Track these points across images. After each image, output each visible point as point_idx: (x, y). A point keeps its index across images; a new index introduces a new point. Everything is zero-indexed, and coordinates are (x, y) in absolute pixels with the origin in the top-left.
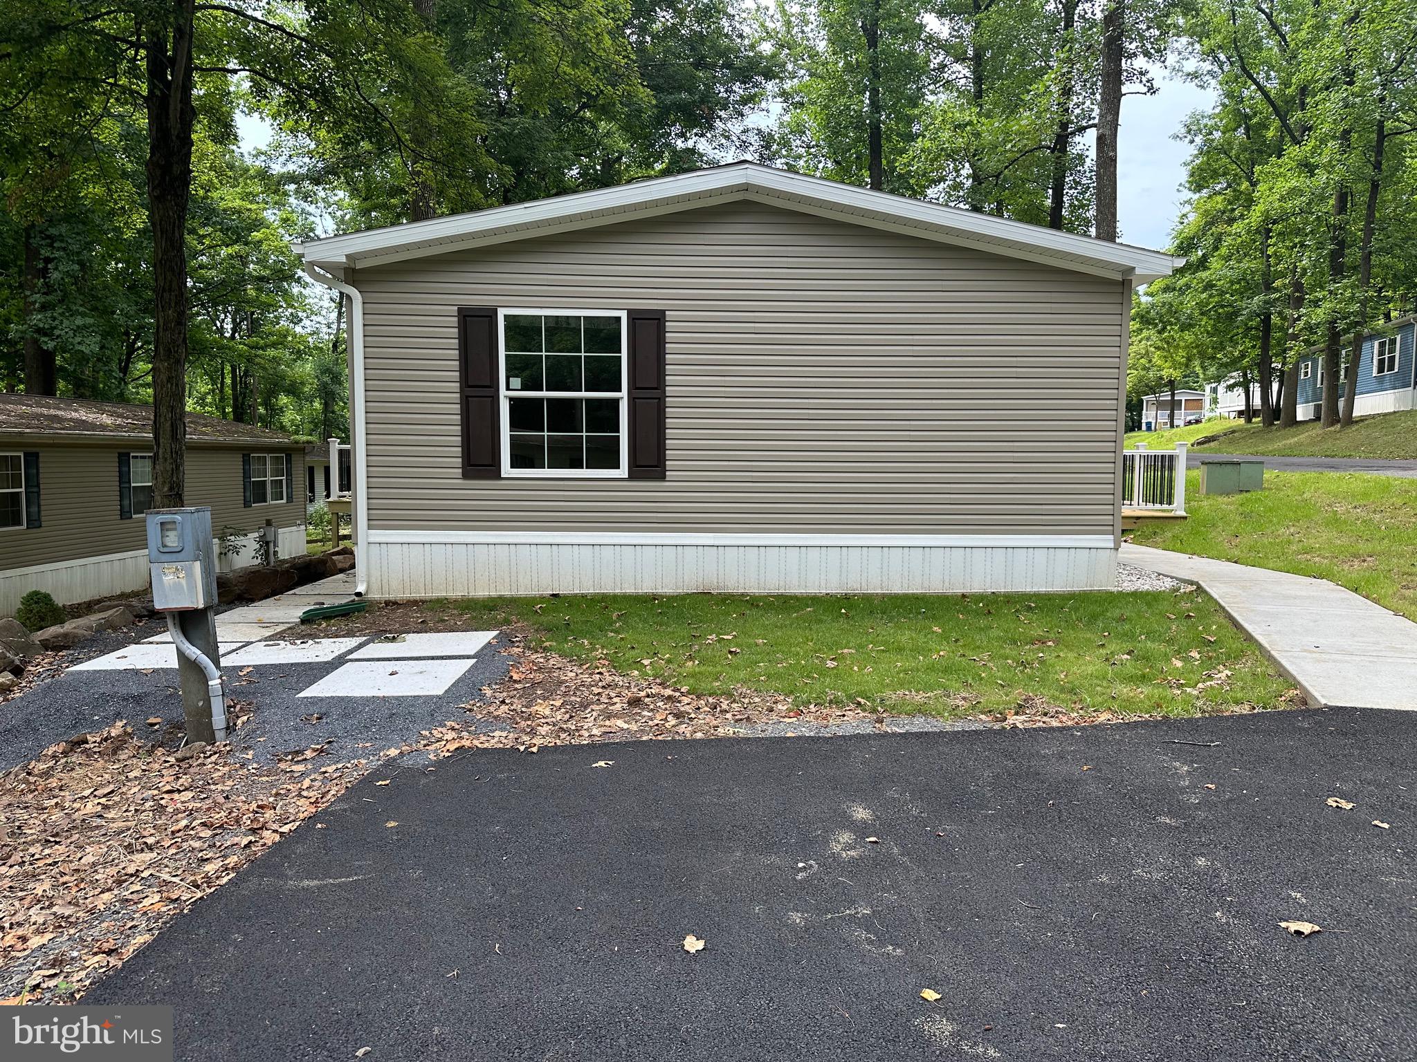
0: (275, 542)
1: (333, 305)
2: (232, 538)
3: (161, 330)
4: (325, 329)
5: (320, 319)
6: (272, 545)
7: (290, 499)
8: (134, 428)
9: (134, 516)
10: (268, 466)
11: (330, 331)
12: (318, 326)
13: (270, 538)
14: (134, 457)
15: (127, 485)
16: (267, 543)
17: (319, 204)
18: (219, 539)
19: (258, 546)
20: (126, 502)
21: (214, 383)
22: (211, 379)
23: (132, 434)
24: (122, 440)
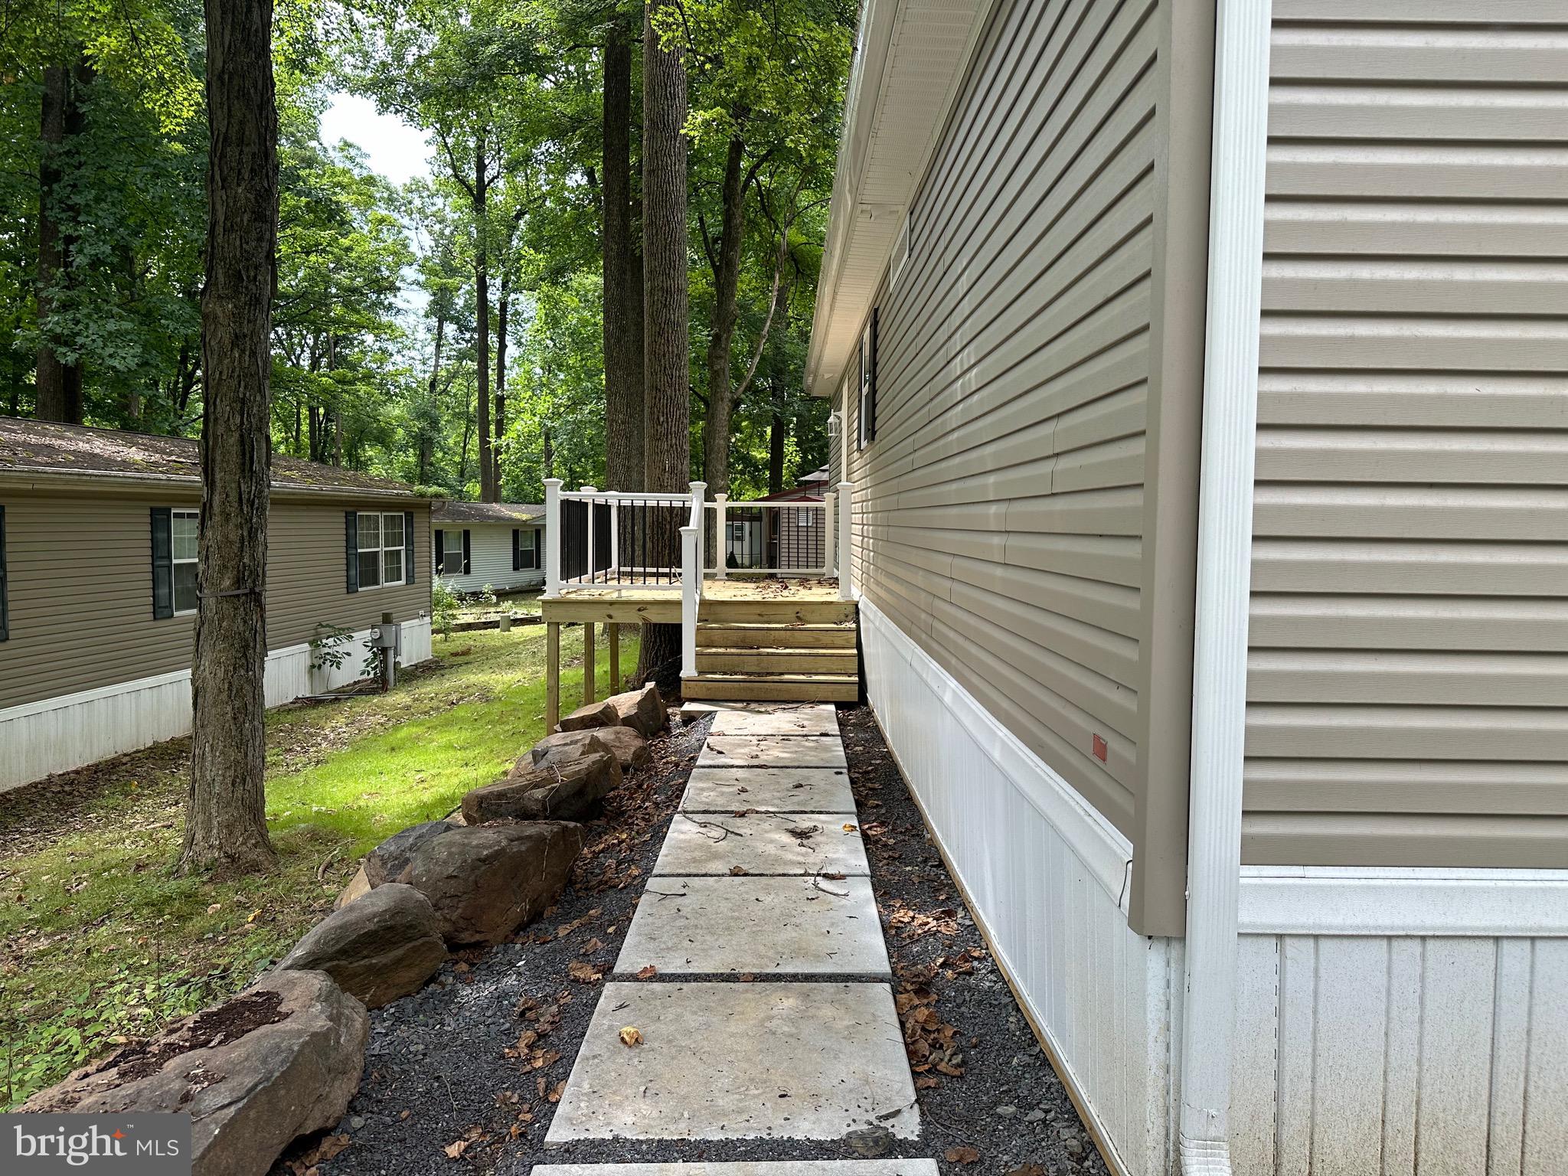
0: (396, 648)
1: (429, 336)
2: (331, 641)
3: (219, 230)
4: (420, 367)
5: (413, 353)
6: (391, 653)
7: (410, 579)
8: (179, 467)
9: (176, 614)
10: (382, 531)
11: (425, 368)
12: (410, 362)
13: (388, 642)
14: (177, 515)
15: (165, 562)
16: (384, 651)
17: (413, 216)
18: (311, 643)
19: (370, 655)
20: (163, 591)
21: (288, 430)
22: (285, 425)
23: (174, 477)
24: (158, 486)
